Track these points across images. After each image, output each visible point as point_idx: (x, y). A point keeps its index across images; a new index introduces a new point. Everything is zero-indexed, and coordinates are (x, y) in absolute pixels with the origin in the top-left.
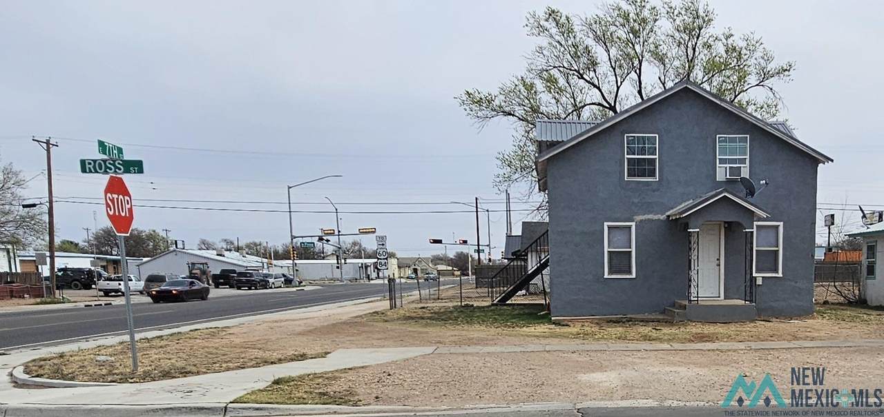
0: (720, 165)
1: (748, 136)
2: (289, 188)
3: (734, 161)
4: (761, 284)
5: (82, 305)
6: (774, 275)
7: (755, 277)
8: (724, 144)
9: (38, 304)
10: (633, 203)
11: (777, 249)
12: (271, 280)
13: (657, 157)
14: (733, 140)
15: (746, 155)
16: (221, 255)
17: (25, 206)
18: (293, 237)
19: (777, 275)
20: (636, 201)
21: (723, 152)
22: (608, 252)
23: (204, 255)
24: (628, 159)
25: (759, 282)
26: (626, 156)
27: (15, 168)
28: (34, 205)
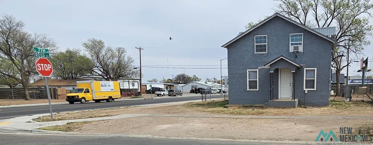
0: (292, 46)
1: (303, 34)
2: (221, 60)
3: (296, 44)
4: (307, 93)
5: (143, 99)
6: (313, 89)
7: (305, 90)
8: (293, 37)
9: (131, 98)
10: (258, 62)
11: (314, 79)
12: (212, 91)
13: (267, 44)
14: (296, 36)
15: (302, 41)
16: (206, 83)
17: (134, 68)
18: (222, 77)
19: (314, 90)
20: (258, 61)
21: (292, 40)
22: (249, 81)
23: (201, 83)
24: (256, 45)
25: (306, 92)
26: (255, 44)
27: (131, 57)
28: (136, 68)
